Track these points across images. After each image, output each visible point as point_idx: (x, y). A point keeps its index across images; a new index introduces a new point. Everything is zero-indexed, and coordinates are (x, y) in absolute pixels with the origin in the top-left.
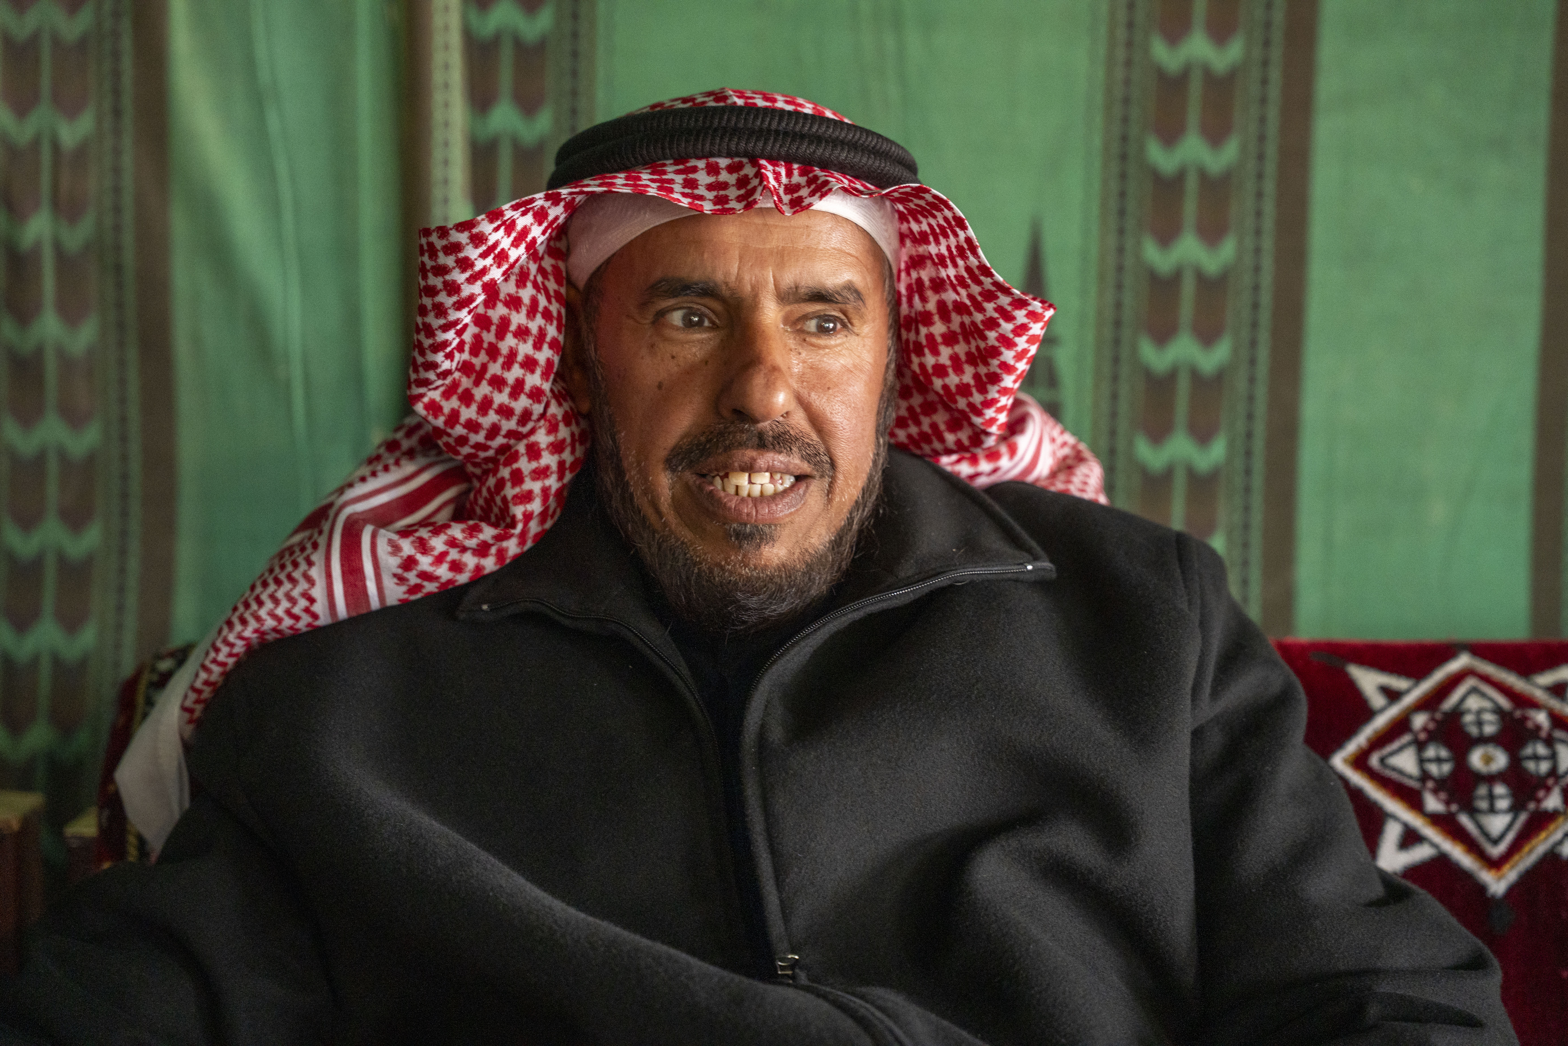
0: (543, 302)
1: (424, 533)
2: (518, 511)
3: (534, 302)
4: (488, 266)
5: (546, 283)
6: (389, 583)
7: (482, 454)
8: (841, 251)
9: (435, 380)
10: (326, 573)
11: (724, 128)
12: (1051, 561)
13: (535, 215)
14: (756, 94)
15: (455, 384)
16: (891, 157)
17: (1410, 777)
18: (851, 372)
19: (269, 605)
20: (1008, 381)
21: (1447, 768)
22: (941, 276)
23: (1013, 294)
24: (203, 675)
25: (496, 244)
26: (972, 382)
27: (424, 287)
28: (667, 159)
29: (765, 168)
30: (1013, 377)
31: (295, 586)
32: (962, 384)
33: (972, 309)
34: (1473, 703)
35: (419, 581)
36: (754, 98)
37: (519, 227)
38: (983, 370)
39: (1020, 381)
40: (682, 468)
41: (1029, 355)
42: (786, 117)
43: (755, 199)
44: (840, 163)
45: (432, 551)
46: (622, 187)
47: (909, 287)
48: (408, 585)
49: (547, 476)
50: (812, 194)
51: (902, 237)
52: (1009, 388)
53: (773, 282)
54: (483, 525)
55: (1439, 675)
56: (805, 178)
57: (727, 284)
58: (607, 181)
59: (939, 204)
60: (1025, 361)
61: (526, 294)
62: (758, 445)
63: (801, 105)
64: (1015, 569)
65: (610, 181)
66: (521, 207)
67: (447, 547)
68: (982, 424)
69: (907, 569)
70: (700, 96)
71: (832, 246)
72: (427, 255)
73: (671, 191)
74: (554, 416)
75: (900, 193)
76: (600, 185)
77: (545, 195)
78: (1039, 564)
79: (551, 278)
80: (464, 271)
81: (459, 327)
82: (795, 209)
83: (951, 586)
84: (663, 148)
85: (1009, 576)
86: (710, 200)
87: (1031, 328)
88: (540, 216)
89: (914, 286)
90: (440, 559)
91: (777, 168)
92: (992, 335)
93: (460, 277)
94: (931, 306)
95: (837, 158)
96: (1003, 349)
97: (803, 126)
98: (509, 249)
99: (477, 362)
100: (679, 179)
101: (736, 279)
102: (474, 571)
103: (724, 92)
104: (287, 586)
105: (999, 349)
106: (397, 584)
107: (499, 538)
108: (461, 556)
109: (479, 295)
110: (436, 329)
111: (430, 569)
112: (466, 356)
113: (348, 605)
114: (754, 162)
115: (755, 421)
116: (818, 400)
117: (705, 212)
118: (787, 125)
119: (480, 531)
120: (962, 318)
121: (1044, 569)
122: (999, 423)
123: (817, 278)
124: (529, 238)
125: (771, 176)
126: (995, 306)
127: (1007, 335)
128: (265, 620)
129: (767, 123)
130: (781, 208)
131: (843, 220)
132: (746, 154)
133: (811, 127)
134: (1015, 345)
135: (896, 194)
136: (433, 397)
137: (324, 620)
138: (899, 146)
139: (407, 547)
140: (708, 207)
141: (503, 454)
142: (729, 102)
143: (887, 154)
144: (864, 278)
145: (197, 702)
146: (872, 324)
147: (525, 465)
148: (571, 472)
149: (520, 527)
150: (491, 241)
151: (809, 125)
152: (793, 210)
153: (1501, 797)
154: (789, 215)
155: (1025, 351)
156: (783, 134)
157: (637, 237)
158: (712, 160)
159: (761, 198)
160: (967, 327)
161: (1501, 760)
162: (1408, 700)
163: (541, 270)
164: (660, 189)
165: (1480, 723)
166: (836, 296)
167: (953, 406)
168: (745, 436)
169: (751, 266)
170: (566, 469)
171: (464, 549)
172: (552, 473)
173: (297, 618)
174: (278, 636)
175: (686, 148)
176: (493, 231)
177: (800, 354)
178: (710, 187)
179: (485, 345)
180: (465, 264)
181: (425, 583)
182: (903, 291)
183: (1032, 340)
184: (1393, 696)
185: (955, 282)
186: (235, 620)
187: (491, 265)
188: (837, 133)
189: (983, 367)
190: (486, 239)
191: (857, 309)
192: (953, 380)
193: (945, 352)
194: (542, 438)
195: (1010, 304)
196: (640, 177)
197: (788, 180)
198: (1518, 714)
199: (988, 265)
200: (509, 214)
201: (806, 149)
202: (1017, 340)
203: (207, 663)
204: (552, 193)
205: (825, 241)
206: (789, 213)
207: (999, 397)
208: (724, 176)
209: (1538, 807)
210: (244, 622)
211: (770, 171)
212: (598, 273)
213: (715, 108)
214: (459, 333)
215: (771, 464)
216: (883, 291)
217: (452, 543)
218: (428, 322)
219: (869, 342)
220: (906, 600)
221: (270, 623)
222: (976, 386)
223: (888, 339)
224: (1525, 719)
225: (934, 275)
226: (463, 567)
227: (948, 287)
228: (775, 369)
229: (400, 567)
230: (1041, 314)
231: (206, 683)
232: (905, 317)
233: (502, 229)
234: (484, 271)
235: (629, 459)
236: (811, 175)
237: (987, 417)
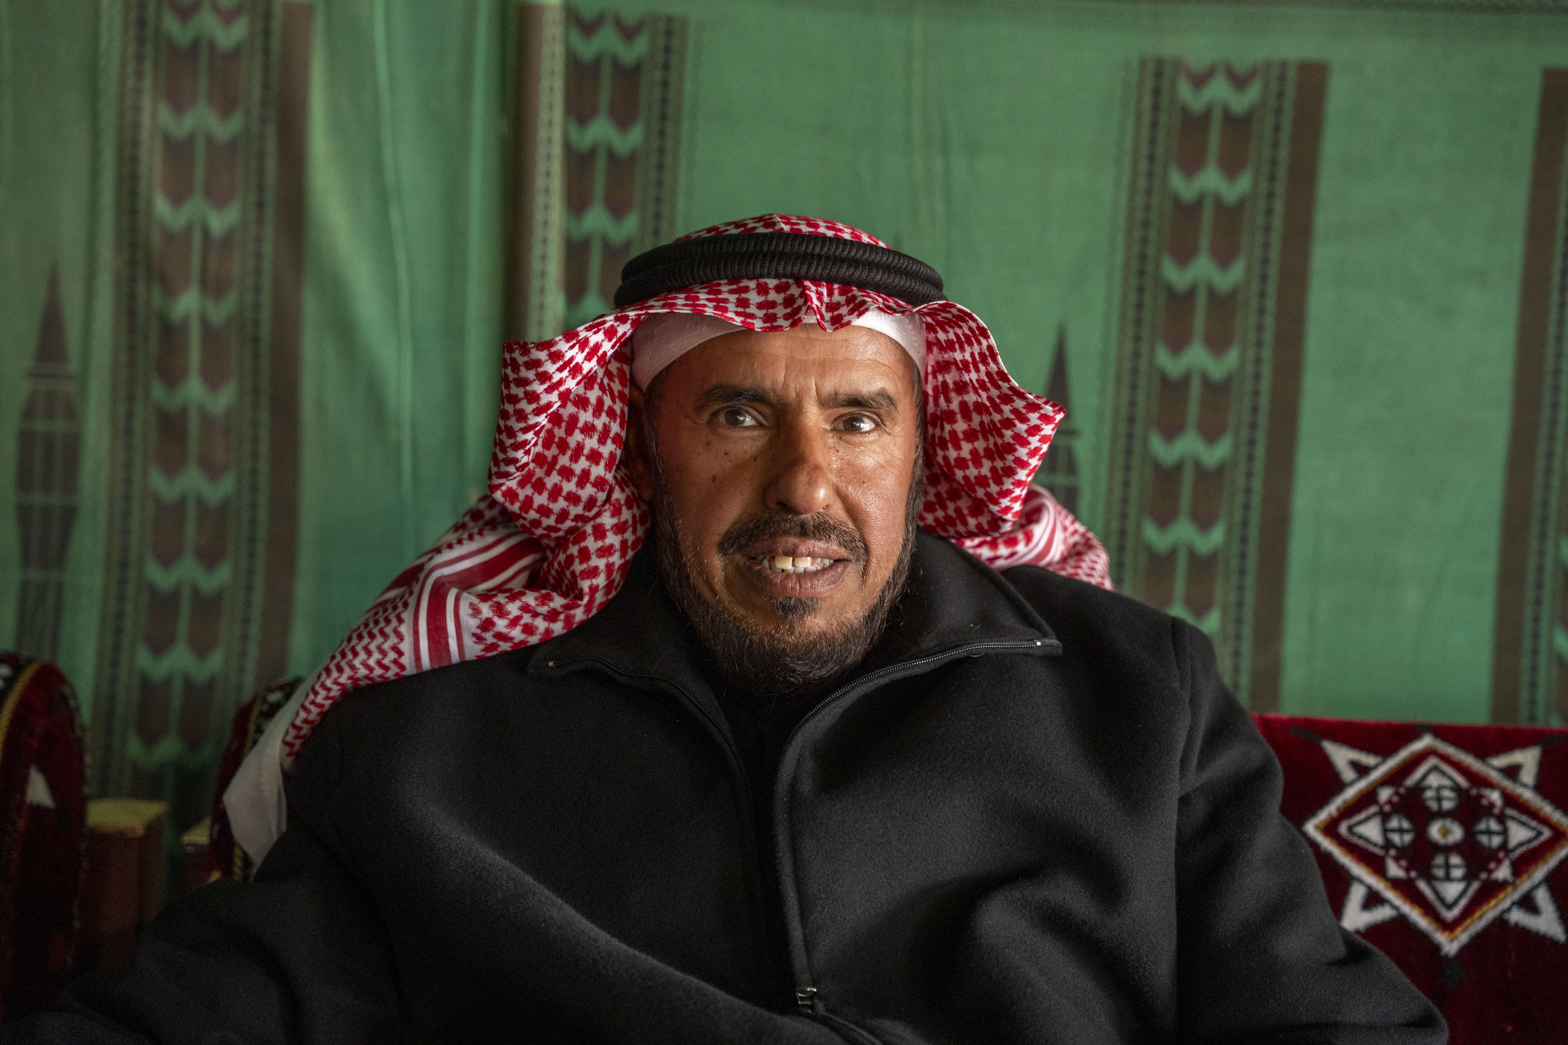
0: (608, 401)
1: (501, 598)
2: (585, 585)
3: (600, 401)
4: (564, 378)
5: (612, 384)
6: (468, 641)
7: (554, 535)
8: (876, 361)
9: (514, 473)
10: (414, 629)
11: (774, 253)
12: (1058, 638)
13: (606, 333)
14: (801, 220)
15: (531, 474)
16: (920, 276)
17: (1375, 845)
18: (884, 467)
19: (363, 656)
20: (1022, 475)
21: (1408, 838)
22: (963, 380)
23: (1027, 399)
24: (303, 715)
25: (572, 359)
26: (989, 475)
27: (506, 395)
28: (721, 279)
29: (809, 289)
30: (1026, 472)
31: (386, 640)
32: (981, 476)
33: (991, 409)
34: (1434, 780)
35: (495, 641)
36: (799, 224)
37: (591, 344)
38: (999, 464)
39: (1033, 475)
40: (733, 552)
41: (1041, 452)
42: (828, 243)
43: (800, 318)
44: (875, 283)
45: (508, 615)
46: (682, 308)
47: (935, 388)
48: (485, 644)
49: (611, 554)
50: (851, 312)
51: (929, 346)
52: (1023, 481)
53: (815, 389)
54: (554, 594)
55: (1404, 754)
56: (844, 298)
57: (774, 391)
58: (669, 301)
59: (964, 317)
60: (1037, 457)
61: (593, 395)
62: (800, 533)
63: (840, 230)
64: (1026, 644)
65: (672, 301)
66: (594, 328)
67: (521, 612)
68: (999, 511)
69: (929, 641)
70: (751, 221)
71: (868, 357)
72: (509, 368)
73: (725, 310)
74: (618, 500)
75: (928, 309)
76: (663, 307)
77: (615, 317)
78: (1047, 641)
79: (616, 379)
80: (542, 383)
81: (537, 429)
82: (836, 326)
83: (968, 658)
84: (719, 271)
85: (1020, 650)
86: (760, 318)
87: (1043, 429)
88: (610, 333)
89: (940, 388)
90: (514, 622)
91: (820, 289)
92: (1008, 433)
93: (539, 388)
94: (955, 406)
95: (873, 279)
96: (1017, 447)
97: (843, 251)
98: (583, 363)
99: (549, 454)
100: (733, 298)
101: (783, 386)
102: (544, 634)
103: (772, 218)
104: (379, 640)
105: (1015, 446)
106: (475, 642)
107: (566, 607)
108: (533, 620)
109: (556, 402)
110: (517, 431)
111: (505, 631)
112: (539, 449)
113: (431, 659)
114: (799, 283)
115: (797, 512)
116: (853, 492)
117: (756, 330)
118: (829, 249)
119: (551, 600)
120: (981, 417)
121: (1052, 646)
122: (1014, 511)
123: (854, 386)
124: (600, 352)
125: (814, 296)
126: (1011, 408)
127: (1021, 434)
128: (359, 669)
129: (811, 248)
130: (823, 325)
131: (877, 334)
132: (792, 276)
133: (850, 252)
134: (1029, 443)
135: (925, 310)
136: (510, 486)
137: (410, 670)
138: (927, 266)
139: (486, 611)
140: (758, 325)
141: (572, 534)
142: (777, 228)
143: (917, 273)
144: (896, 385)
145: (297, 737)
146: (903, 425)
147: (591, 543)
148: (632, 550)
149: (586, 599)
150: (568, 356)
151: (848, 250)
152: (834, 327)
153: (1456, 866)
154: (831, 331)
155: (1037, 449)
156: (825, 258)
157: (694, 348)
158: (762, 280)
159: (806, 316)
160: (986, 424)
161: (1457, 833)
162: (1375, 775)
163: (608, 373)
164: (716, 308)
165: (1439, 799)
166: (871, 401)
167: (973, 495)
168: (788, 525)
169: (796, 375)
170: (628, 547)
171: (536, 615)
172: (615, 551)
173: (386, 668)
174: (370, 682)
175: (739, 270)
176: (569, 349)
177: (838, 451)
178: (760, 306)
179: (556, 440)
180: (544, 377)
181: (500, 643)
182: (930, 392)
183: (1043, 440)
184: (1362, 770)
185: (976, 385)
186: (333, 667)
187: (567, 377)
188: (873, 257)
189: (1000, 461)
190: (563, 356)
191: (889, 413)
192: (972, 472)
193: (966, 447)
194: (607, 520)
195: (1025, 407)
196: (698, 297)
197: (829, 299)
198: (1474, 792)
199: (1006, 372)
200: (583, 335)
201: (845, 271)
202: (1030, 439)
203: (307, 704)
204: (621, 316)
205: (861, 353)
206: (830, 330)
207: (1014, 488)
208: (773, 296)
209: (1489, 877)
210: (340, 670)
211: (813, 291)
212: (659, 378)
213: (765, 235)
214: (537, 434)
215: (811, 550)
216: (912, 398)
217: (526, 608)
218: (510, 425)
219: (899, 440)
220: (928, 669)
221: (363, 671)
222: (993, 478)
223: (916, 437)
224: (1480, 796)
225: (957, 379)
226: (534, 630)
227: (970, 389)
228: (817, 467)
229: (478, 627)
230: (1052, 417)
231: (305, 721)
232: (931, 414)
233: (577, 347)
234: (561, 382)
235: (686, 544)
236: (849, 295)
237: (1003, 505)
